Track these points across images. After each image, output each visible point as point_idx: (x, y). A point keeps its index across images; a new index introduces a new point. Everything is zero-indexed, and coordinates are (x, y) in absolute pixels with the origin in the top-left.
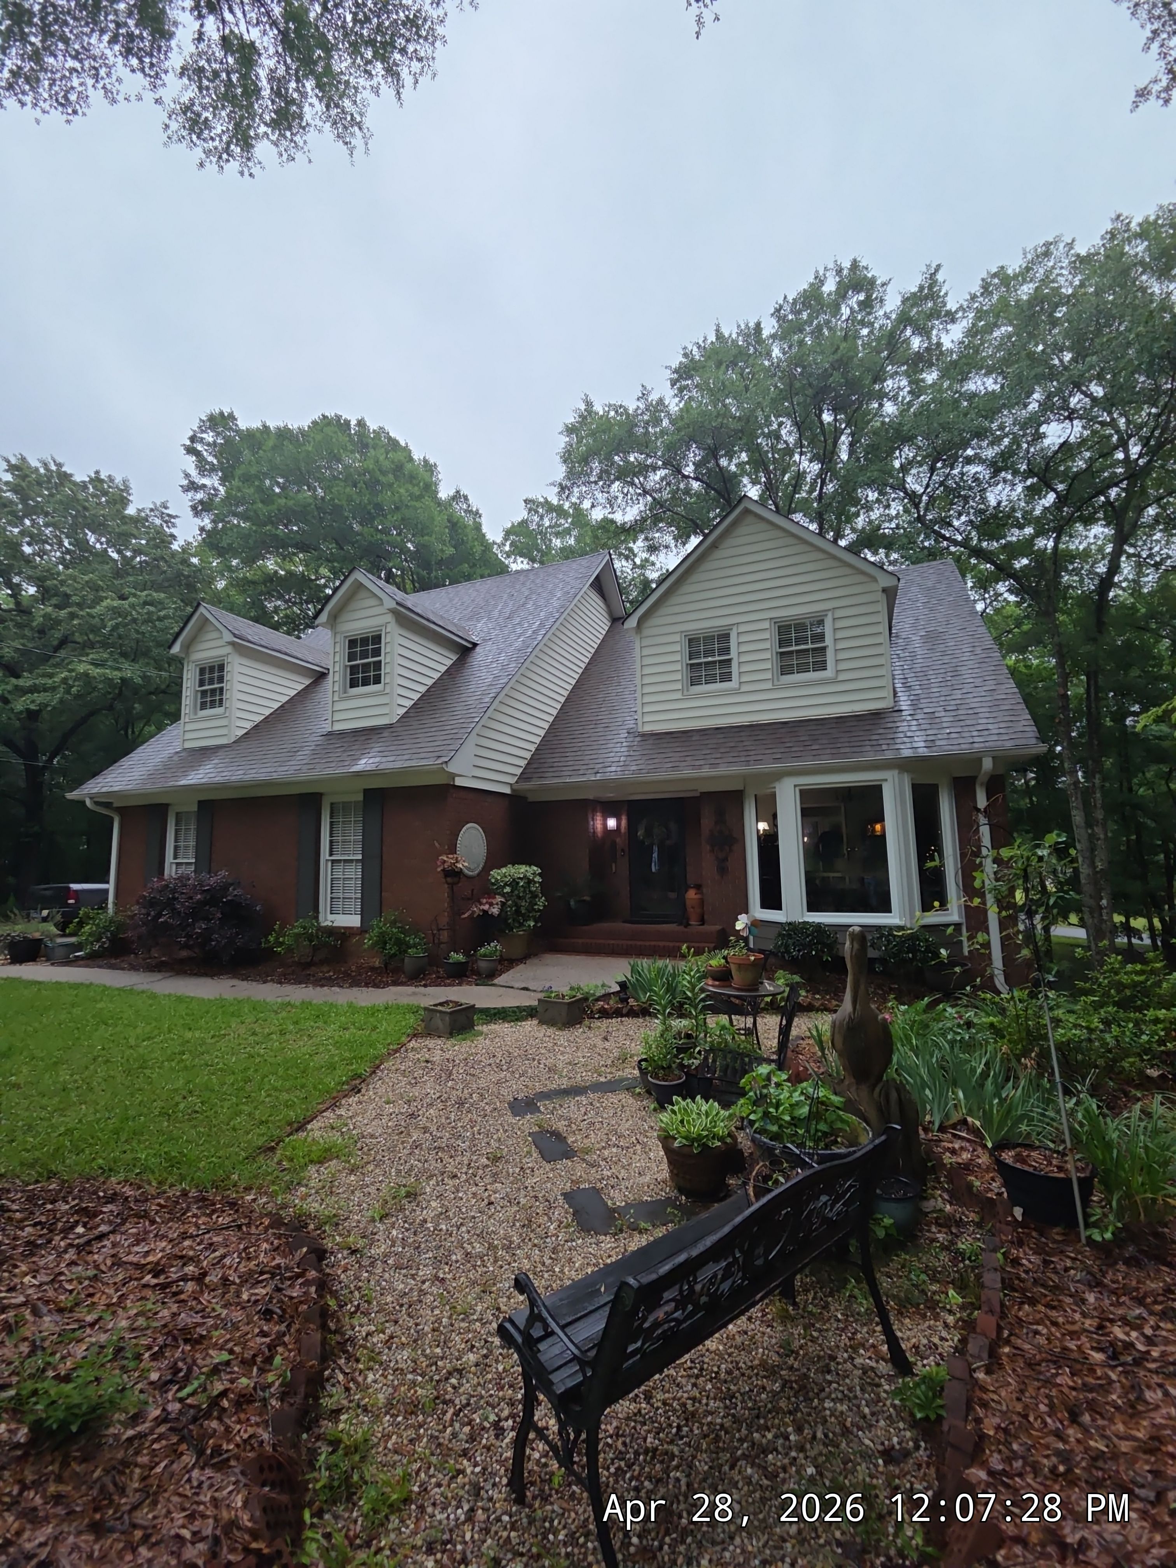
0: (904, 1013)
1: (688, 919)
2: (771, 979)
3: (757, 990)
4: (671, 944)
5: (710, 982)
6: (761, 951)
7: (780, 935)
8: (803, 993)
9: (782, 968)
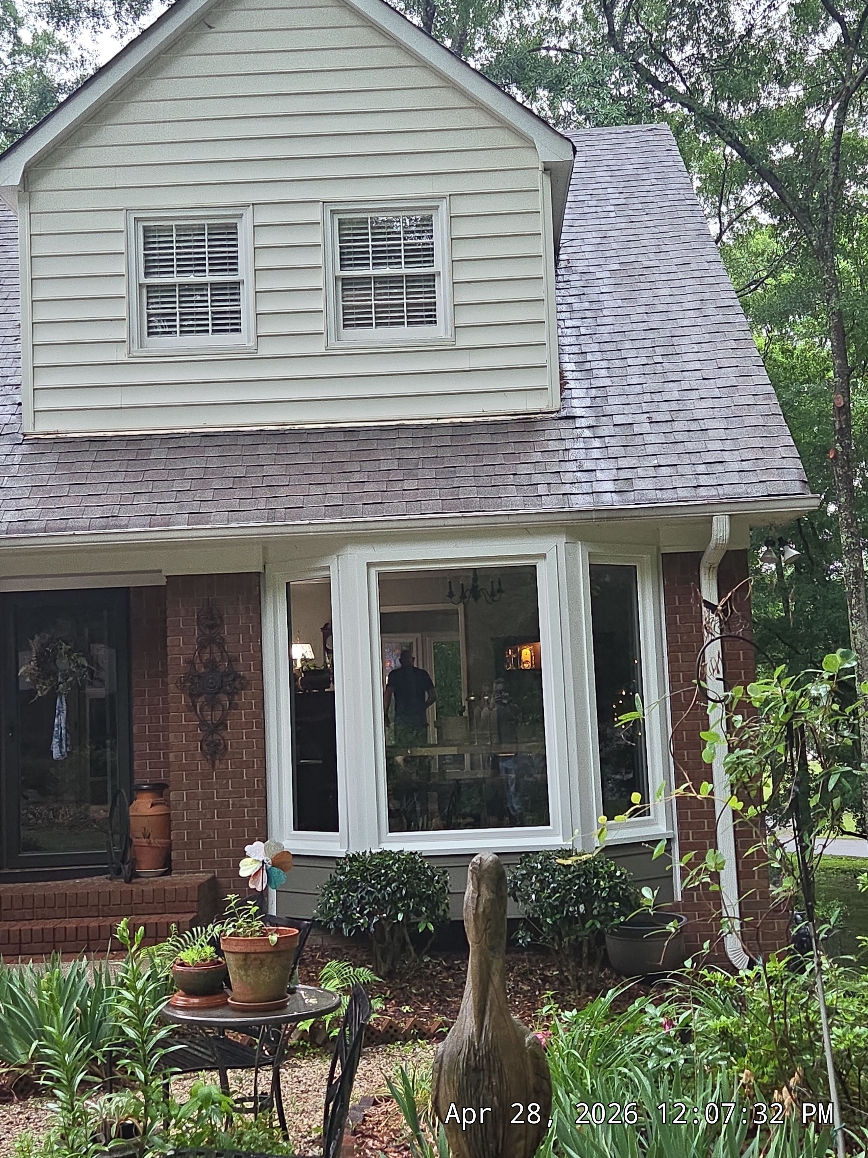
0: (569, 1026)
1: (135, 862)
2: (313, 980)
3: (282, 1007)
4: (94, 923)
5: (180, 1000)
6: (293, 922)
7: (333, 883)
8: (378, 1005)
9: (337, 955)
